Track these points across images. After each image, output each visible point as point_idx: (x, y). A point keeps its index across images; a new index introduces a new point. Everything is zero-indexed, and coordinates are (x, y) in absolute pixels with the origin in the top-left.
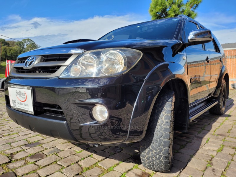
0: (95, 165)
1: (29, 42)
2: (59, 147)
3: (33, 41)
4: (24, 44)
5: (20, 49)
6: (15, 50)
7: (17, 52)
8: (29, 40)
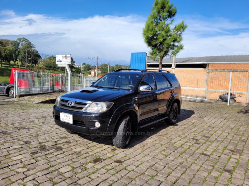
0: (95, 146)
1: (24, 42)
2: (77, 139)
3: (29, 41)
4: (18, 44)
5: (15, 49)
6: (10, 51)
7: (12, 52)
8: (24, 39)
